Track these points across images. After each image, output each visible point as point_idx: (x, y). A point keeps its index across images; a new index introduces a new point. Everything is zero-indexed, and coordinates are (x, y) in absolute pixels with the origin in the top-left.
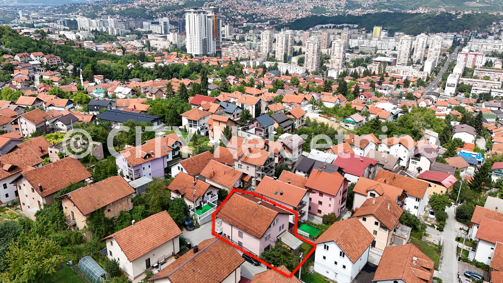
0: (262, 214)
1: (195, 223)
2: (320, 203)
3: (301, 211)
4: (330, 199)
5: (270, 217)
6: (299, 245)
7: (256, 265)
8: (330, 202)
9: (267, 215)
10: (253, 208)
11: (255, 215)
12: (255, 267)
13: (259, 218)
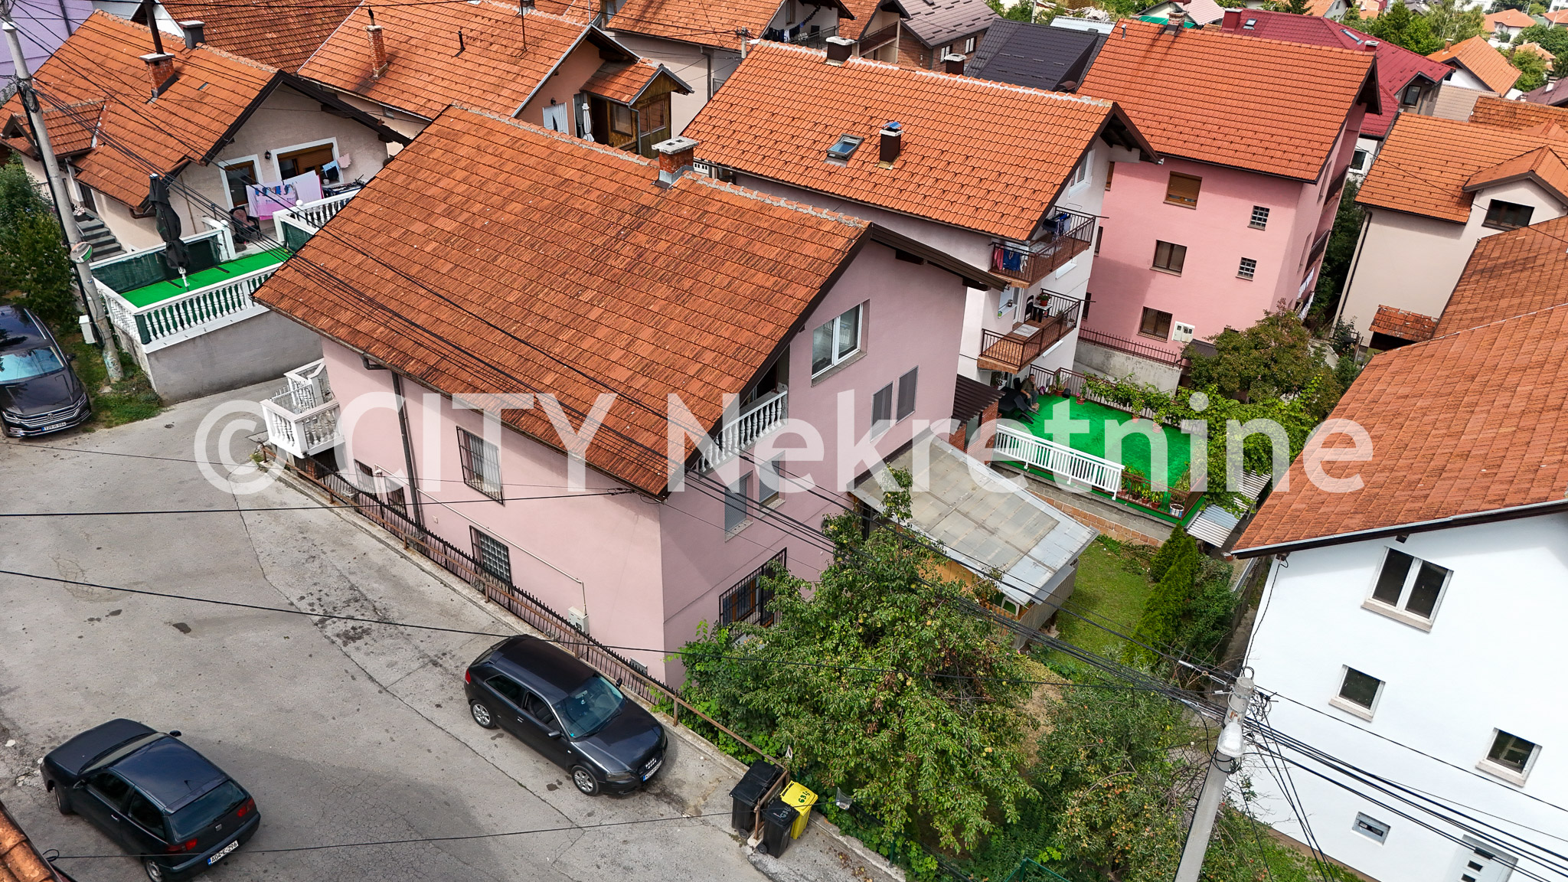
0: (700, 249)
1: (114, 373)
2: (1170, 256)
3: (1044, 298)
4: (1260, 217)
5: (775, 268)
6: (1060, 560)
7: (605, 788)
8: (1255, 243)
9: (750, 260)
10: (607, 202)
11: (620, 264)
12: (601, 807)
13: (663, 291)
